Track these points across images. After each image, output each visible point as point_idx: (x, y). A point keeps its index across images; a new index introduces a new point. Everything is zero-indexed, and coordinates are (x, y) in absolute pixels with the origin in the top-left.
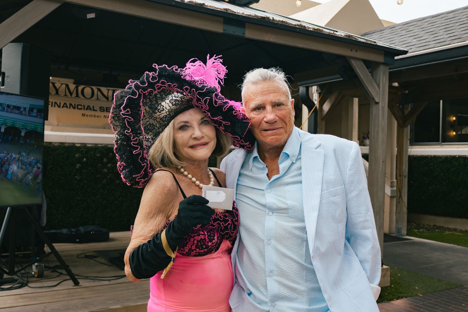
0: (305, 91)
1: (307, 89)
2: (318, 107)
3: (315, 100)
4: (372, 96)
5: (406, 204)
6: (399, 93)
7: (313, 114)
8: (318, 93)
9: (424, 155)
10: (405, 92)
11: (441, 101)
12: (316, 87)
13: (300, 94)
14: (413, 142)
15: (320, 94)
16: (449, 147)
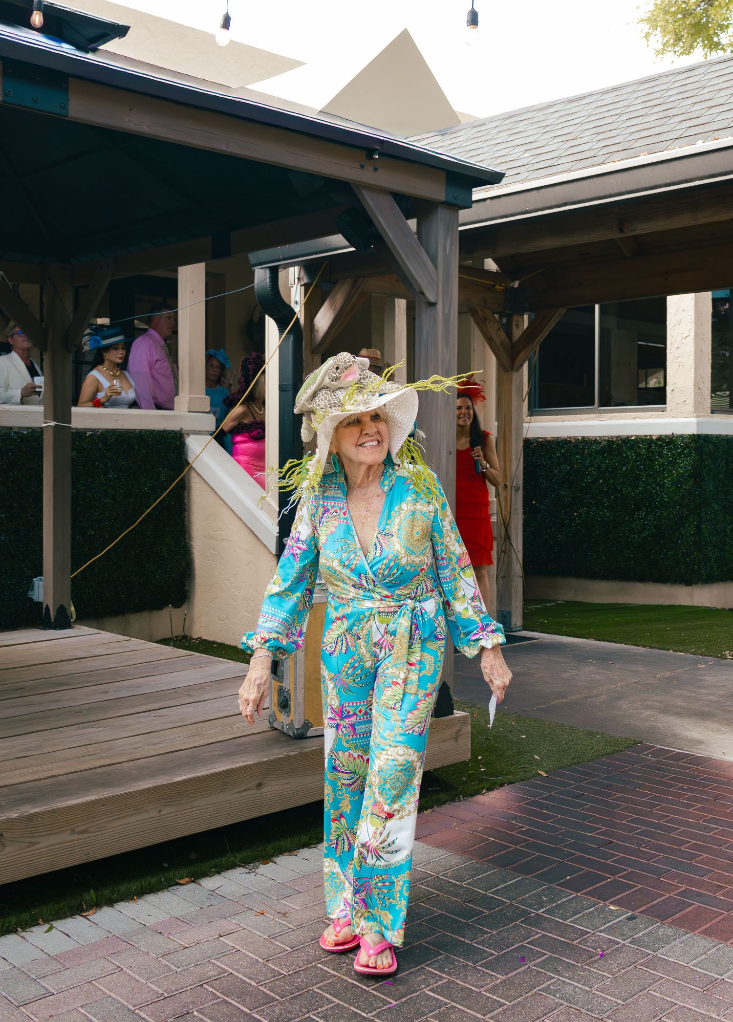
0: (268, 280)
1: (274, 273)
2: (302, 321)
3: (296, 303)
4: (421, 288)
5: (520, 556)
6: (497, 287)
7: (292, 339)
8: (301, 286)
9: (560, 438)
10: (512, 285)
11: (597, 307)
12: (297, 268)
13: (256, 287)
14: (535, 408)
15: (307, 286)
16: (616, 416)
